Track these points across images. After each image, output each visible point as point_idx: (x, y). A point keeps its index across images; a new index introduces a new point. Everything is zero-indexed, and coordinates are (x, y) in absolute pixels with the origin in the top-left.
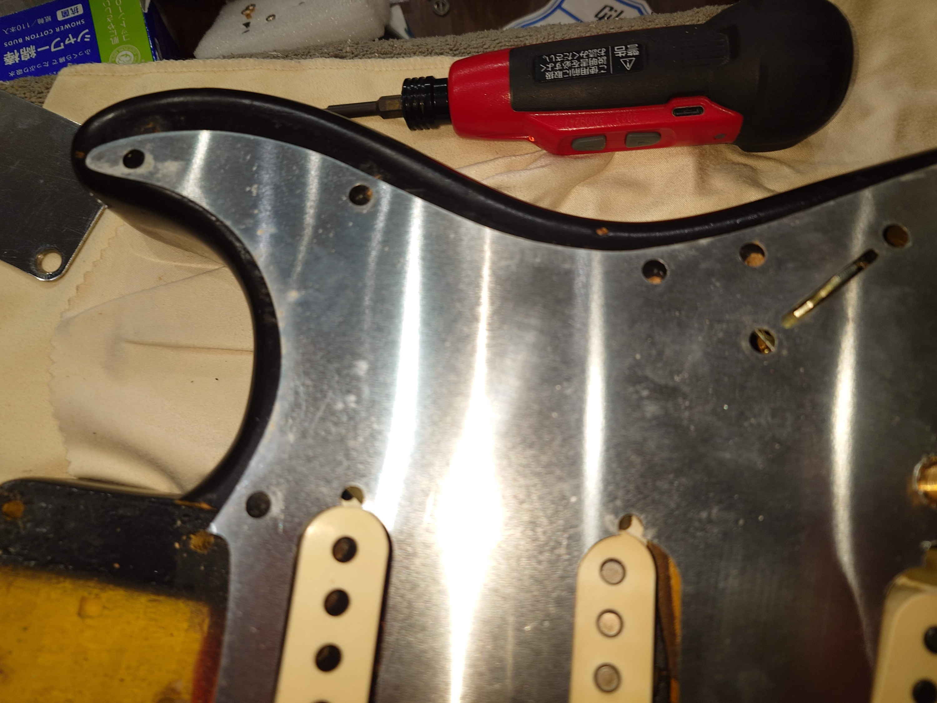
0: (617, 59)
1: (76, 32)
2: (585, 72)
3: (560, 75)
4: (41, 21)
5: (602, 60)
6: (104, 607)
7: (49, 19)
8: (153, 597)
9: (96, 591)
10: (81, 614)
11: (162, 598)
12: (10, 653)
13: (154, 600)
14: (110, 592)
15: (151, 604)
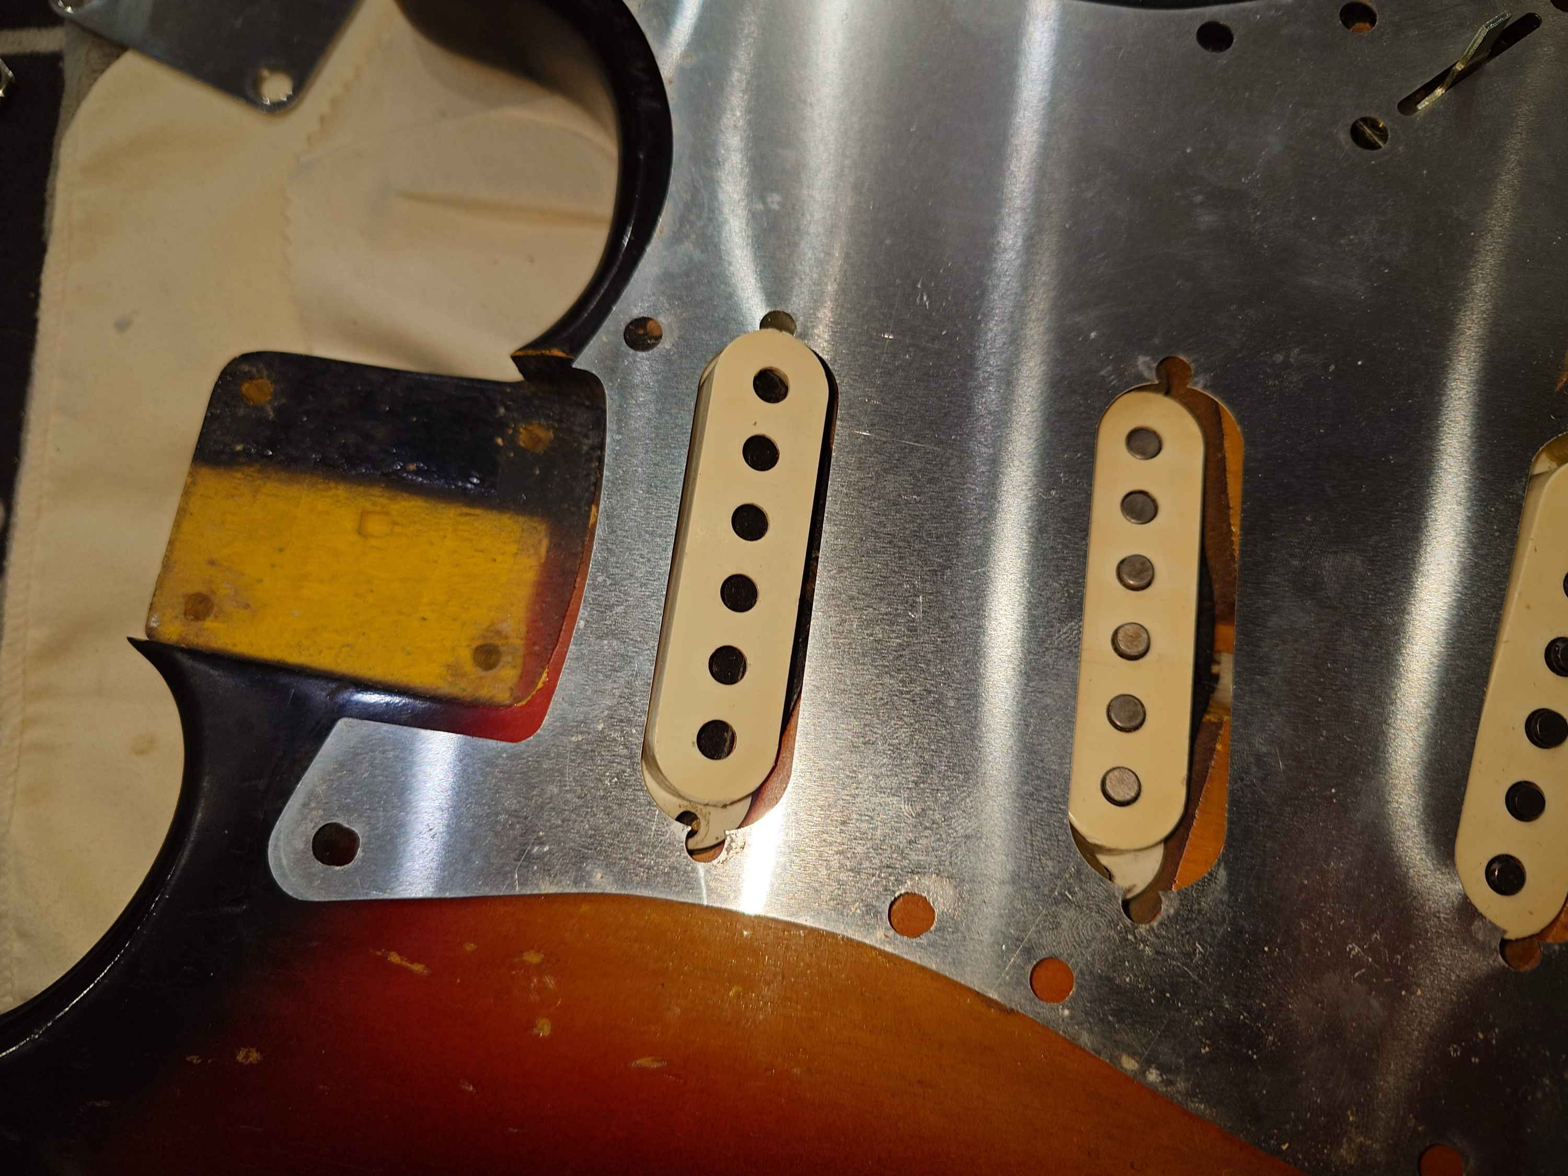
6: (395, 523)
8: (466, 510)
9: (383, 501)
10: (361, 532)
11: (478, 511)
12: (260, 581)
13: (467, 514)
14: (404, 503)
15: (463, 519)
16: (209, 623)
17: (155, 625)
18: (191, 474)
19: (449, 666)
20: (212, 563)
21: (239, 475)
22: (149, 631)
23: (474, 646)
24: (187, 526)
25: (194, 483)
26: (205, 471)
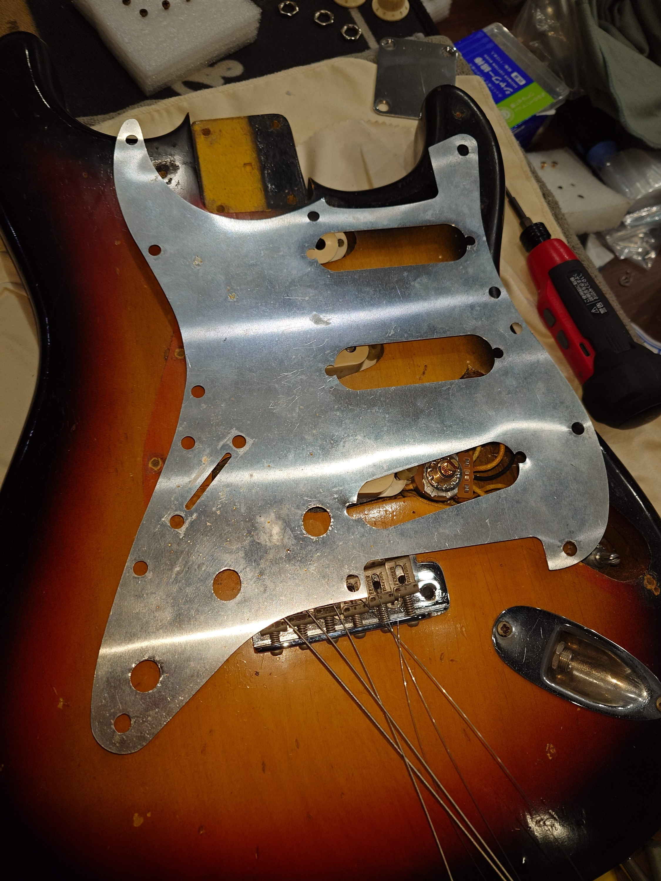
0: (595, 305)
1: (508, 85)
2: (582, 294)
3: (575, 283)
4: (507, 67)
5: (591, 299)
6: (251, 173)
7: (510, 70)
8: (262, 189)
9: (256, 167)
10: (245, 164)
11: (263, 192)
12: (220, 144)
13: (261, 190)
14: (258, 173)
15: (259, 189)
16: (202, 136)
17: (197, 123)
18: (244, 117)
19: (214, 200)
20: (220, 131)
21: (249, 129)
22: (194, 123)
23: (222, 205)
24: (228, 121)
25: (242, 118)
26: (247, 120)
